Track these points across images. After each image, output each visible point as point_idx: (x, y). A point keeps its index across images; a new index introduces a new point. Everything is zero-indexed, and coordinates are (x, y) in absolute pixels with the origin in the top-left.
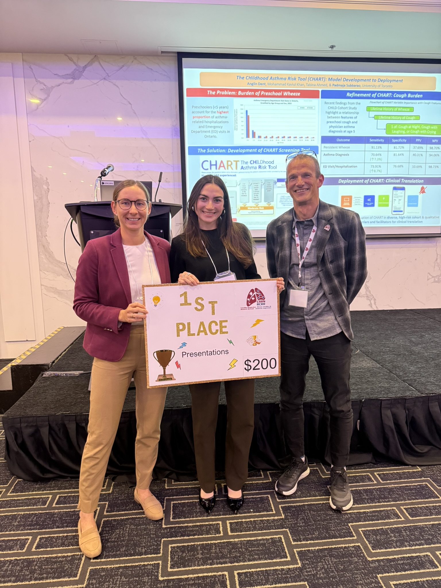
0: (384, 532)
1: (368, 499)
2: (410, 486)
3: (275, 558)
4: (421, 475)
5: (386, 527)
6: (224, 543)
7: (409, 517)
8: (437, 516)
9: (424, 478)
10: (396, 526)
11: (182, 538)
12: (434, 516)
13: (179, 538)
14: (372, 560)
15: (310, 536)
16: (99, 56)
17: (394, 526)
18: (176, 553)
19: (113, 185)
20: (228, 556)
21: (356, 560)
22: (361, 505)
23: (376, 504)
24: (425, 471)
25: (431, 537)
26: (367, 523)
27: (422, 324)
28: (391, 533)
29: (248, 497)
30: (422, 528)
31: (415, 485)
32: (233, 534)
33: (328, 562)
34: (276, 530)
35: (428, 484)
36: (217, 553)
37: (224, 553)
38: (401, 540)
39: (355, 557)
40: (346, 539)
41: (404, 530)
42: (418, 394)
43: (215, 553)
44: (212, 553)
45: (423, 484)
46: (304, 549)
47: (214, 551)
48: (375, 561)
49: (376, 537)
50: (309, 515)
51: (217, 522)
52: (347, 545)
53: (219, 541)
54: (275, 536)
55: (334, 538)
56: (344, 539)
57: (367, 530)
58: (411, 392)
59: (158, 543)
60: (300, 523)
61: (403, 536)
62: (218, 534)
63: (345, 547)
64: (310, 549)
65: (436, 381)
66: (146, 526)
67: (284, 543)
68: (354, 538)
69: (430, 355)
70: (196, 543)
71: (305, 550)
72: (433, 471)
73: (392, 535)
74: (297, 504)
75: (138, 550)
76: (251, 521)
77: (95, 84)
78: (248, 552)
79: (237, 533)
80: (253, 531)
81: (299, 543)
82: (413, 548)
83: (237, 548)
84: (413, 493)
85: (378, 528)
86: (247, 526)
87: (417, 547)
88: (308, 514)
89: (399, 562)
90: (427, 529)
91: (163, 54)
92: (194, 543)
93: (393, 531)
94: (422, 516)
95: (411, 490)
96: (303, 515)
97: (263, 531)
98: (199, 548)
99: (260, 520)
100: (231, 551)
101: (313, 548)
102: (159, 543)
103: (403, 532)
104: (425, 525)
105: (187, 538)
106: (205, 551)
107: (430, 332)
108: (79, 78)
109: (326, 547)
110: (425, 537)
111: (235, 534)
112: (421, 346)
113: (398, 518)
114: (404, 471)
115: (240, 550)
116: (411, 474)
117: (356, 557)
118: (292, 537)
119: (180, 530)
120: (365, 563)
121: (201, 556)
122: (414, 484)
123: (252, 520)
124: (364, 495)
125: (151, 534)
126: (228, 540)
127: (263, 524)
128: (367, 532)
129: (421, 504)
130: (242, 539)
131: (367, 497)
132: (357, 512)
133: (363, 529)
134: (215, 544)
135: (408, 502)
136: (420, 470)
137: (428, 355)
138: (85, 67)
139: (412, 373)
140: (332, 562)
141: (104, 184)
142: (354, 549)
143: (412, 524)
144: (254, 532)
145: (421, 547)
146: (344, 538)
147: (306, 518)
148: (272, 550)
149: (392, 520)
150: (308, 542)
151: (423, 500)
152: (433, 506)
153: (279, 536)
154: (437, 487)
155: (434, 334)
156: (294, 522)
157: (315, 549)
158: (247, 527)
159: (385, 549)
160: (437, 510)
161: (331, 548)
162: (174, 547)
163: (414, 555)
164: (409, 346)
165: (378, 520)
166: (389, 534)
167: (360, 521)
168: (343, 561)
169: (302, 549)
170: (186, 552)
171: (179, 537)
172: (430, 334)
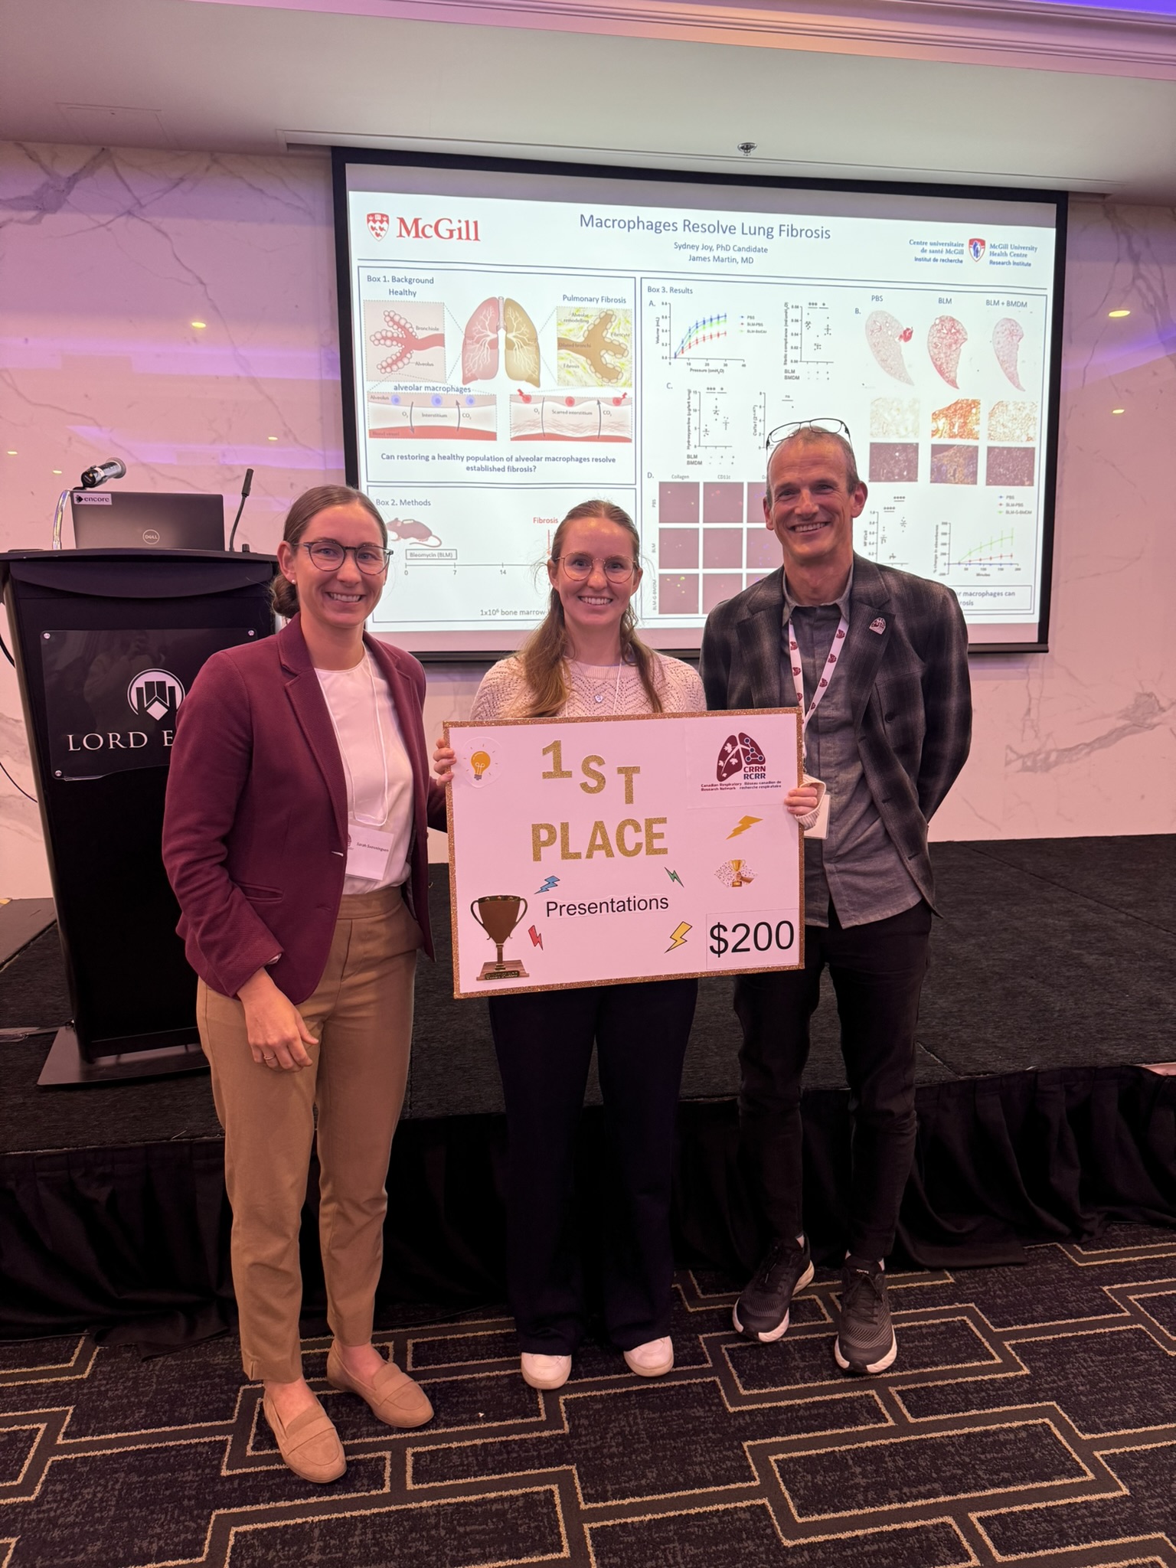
0: (836, 1462)
1: (803, 1370)
2: (920, 1327)
3: (528, 1552)
4: (953, 1295)
5: (843, 1448)
6: (389, 1514)
7: (908, 1415)
8: (982, 1412)
9: (960, 1303)
10: (869, 1444)
11: (272, 1505)
12: (974, 1412)
13: (262, 1507)
14: (795, 1546)
15: (632, 1483)
16: (112, 149)
17: (864, 1445)
18: (247, 1551)
19: (110, 503)
20: (397, 1552)
21: (752, 1548)
22: (784, 1388)
23: (824, 1383)
24: (966, 1284)
25: (960, 1472)
26: (794, 1437)
27: (985, 882)
28: (855, 1464)
29: (476, 1375)
30: (936, 1447)
31: (933, 1325)
32: (420, 1486)
33: (674, 1557)
34: (541, 1471)
35: (968, 1321)
36: (366, 1547)
37: (386, 1545)
38: (879, 1483)
39: (747, 1538)
40: (732, 1486)
41: (890, 1456)
42: (948, 1075)
43: (359, 1547)
44: (350, 1545)
45: (956, 1319)
46: (610, 1523)
47: (357, 1539)
48: (802, 1547)
49: (814, 1477)
50: (639, 1420)
51: (379, 1454)
52: (733, 1505)
53: (376, 1511)
54: (536, 1489)
55: (699, 1488)
56: (727, 1487)
57: (791, 1459)
58: (928, 1070)
59: (199, 1525)
60: (611, 1447)
61: (887, 1471)
62: (375, 1488)
63: (726, 1511)
64: (629, 1520)
65: (1001, 1037)
66: (173, 1474)
67: (559, 1509)
68: (753, 1484)
69: (994, 966)
70: (310, 1519)
71: (613, 1526)
72: (985, 1284)
73: (858, 1470)
74: (610, 1391)
75: (140, 1548)
76: (475, 1445)
77: (103, 225)
78: (454, 1539)
79: (431, 1484)
80: (476, 1476)
81: (601, 1505)
82: (909, 1504)
83: (422, 1529)
84: (927, 1347)
85: (822, 1451)
86: (462, 1462)
87: (920, 1502)
88: (635, 1418)
89: (867, 1548)
90: (953, 1450)
91: (291, 152)
92: (304, 1520)
93: (860, 1456)
94: (943, 1413)
95: (922, 1337)
96: (623, 1424)
97: (506, 1475)
98: (317, 1532)
99: (502, 1442)
100: (406, 1536)
101: (636, 1519)
102: (203, 1523)
103: (887, 1459)
104: (948, 1436)
105: (288, 1504)
106: (332, 1542)
107: (1004, 903)
108: (55, 209)
109: (672, 1514)
110: (944, 1472)
111: (425, 1486)
112: (973, 941)
113: (880, 1421)
114: (910, 1285)
115: (433, 1532)
116: (927, 1293)
117: (753, 1540)
118: (583, 1489)
119: (270, 1483)
120: (774, 1556)
121: (320, 1557)
122: (931, 1322)
123: (478, 1442)
124: (794, 1359)
125: (184, 1497)
126: (403, 1507)
127: (508, 1453)
128: (791, 1465)
129: (943, 1379)
130: (443, 1501)
131: (802, 1365)
132: (770, 1408)
133: (781, 1456)
134: (364, 1518)
135: (909, 1373)
136: (952, 1280)
137: (988, 966)
138: (73, 180)
139: (939, 1015)
140: (683, 1557)
141: (81, 503)
142: (747, 1516)
143: (913, 1438)
144: (479, 1479)
145: (932, 1501)
146: (724, 1485)
147: (630, 1431)
148: (521, 1530)
149: (861, 1428)
150: (626, 1502)
151: (949, 1367)
152: (976, 1381)
153: (547, 1487)
154: (992, 1327)
155: (1014, 909)
156: (594, 1445)
157: (642, 1522)
158: (462, 1464)
159: (834, 1512)
160: (984, 1394)
161: (688, 1514)
162: (245, 1534)
163: (910, 1525)
164: (942, 941)
165: (825, 1429)
166: (848, 1467)
167: (776, 1434)
168: (714, 1552)
169: (605, 1523)
170: (279, 1547)
171: (263, 1502)
172: (1003, 909)
